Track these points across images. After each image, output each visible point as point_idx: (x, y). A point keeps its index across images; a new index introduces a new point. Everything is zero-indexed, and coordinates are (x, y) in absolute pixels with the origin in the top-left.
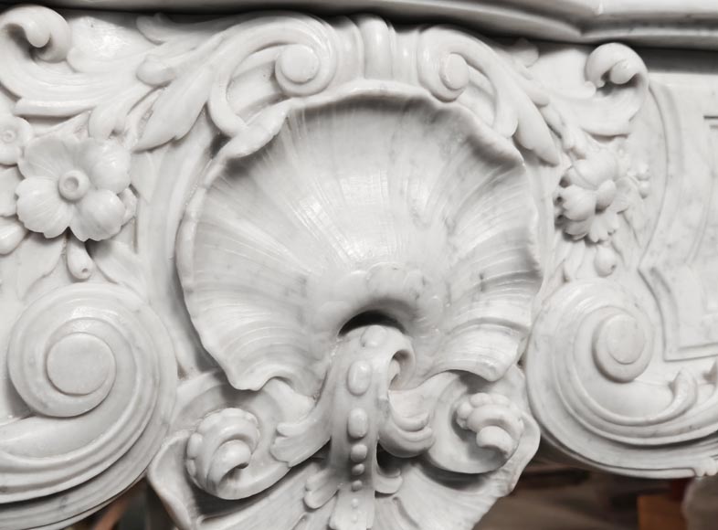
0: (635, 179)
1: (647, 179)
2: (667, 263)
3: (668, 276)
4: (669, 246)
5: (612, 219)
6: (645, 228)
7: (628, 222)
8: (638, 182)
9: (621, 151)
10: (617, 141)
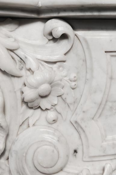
0: (69, 81)
1: (75, 81)
2: (82, 119)
3: (83, 125)
4: (84, 112)
5: (53, 99)
6: (74, 102)
7: (64, 100)
8: (70, 82)
9: (61, 68)
10: (58, 64)
